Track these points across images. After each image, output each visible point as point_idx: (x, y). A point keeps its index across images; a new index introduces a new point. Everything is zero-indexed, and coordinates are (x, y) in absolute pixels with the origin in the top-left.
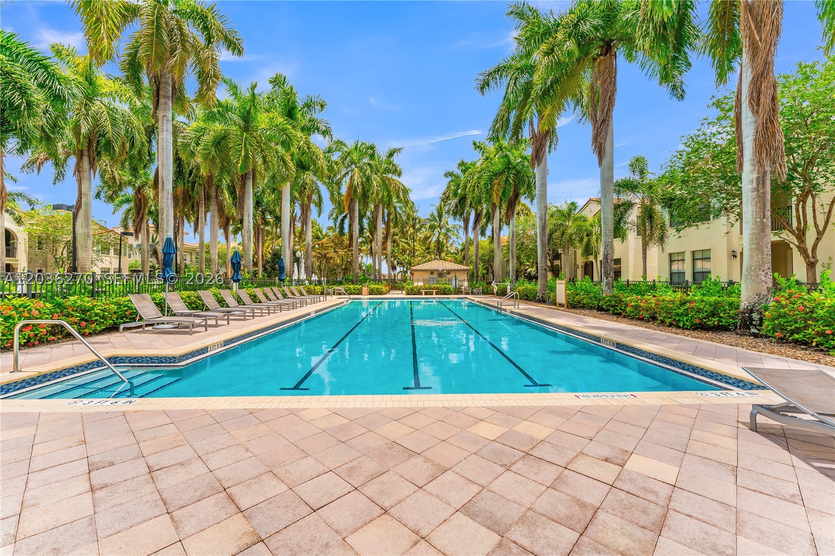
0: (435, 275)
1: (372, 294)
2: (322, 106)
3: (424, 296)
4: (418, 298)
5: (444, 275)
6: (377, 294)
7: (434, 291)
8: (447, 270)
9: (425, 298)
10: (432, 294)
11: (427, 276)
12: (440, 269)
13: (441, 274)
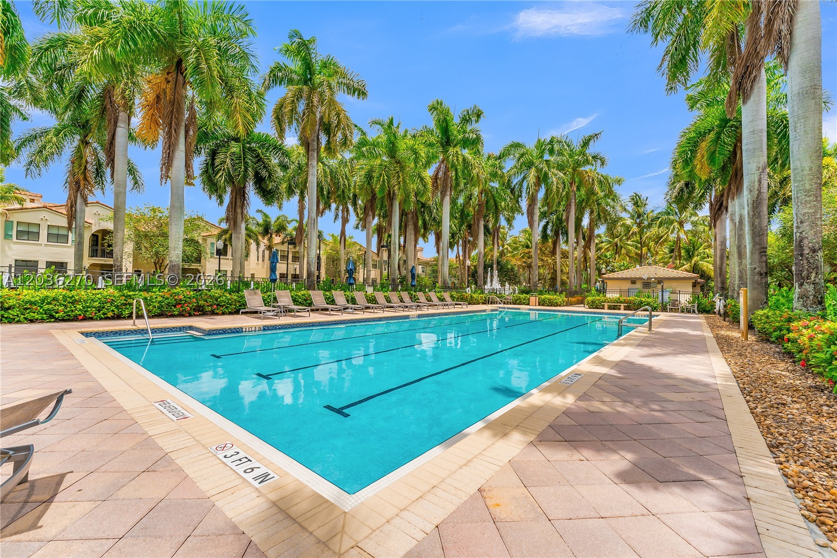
0: (639, 285)
1: (543, 305)
2: (479, 116)
3: (606, 311)
4: (598, 313)
5: (652, 285)
6: (549, 306)
7: (622, 305)
8: (655, 278)
9: (609, 314)
10: (619, 309)
11: (626, 286)
12: (645, 277)
13: (647, 284)
